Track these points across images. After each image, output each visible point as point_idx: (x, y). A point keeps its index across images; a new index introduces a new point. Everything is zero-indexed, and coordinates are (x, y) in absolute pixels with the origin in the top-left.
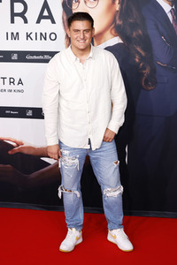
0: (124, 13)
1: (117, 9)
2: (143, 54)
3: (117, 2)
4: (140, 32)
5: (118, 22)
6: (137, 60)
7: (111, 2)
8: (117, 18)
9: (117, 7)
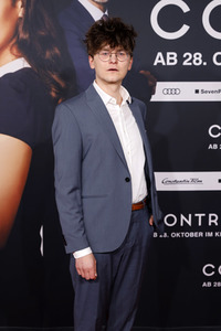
0: (31, 21)
1: (20, 15)
2: (62, 84)
3: (19, 4)
4: (57, 51)
5: (22, 35)
6: (53, 94)
7: (9, 3)
8: (20, 29)
9: (20, 12)
